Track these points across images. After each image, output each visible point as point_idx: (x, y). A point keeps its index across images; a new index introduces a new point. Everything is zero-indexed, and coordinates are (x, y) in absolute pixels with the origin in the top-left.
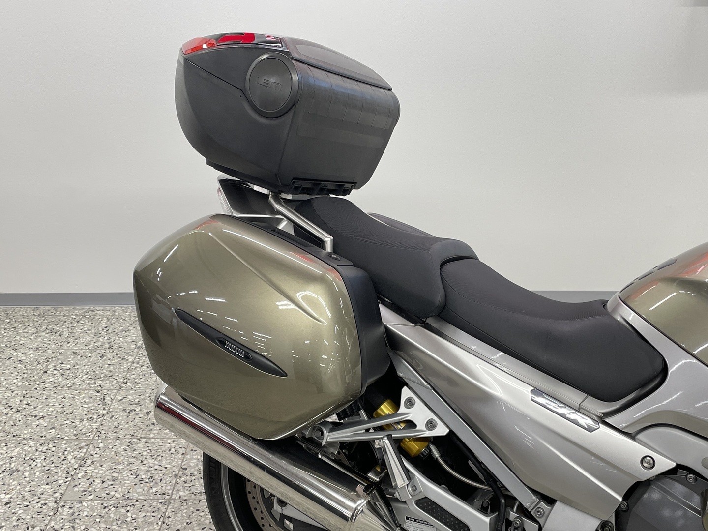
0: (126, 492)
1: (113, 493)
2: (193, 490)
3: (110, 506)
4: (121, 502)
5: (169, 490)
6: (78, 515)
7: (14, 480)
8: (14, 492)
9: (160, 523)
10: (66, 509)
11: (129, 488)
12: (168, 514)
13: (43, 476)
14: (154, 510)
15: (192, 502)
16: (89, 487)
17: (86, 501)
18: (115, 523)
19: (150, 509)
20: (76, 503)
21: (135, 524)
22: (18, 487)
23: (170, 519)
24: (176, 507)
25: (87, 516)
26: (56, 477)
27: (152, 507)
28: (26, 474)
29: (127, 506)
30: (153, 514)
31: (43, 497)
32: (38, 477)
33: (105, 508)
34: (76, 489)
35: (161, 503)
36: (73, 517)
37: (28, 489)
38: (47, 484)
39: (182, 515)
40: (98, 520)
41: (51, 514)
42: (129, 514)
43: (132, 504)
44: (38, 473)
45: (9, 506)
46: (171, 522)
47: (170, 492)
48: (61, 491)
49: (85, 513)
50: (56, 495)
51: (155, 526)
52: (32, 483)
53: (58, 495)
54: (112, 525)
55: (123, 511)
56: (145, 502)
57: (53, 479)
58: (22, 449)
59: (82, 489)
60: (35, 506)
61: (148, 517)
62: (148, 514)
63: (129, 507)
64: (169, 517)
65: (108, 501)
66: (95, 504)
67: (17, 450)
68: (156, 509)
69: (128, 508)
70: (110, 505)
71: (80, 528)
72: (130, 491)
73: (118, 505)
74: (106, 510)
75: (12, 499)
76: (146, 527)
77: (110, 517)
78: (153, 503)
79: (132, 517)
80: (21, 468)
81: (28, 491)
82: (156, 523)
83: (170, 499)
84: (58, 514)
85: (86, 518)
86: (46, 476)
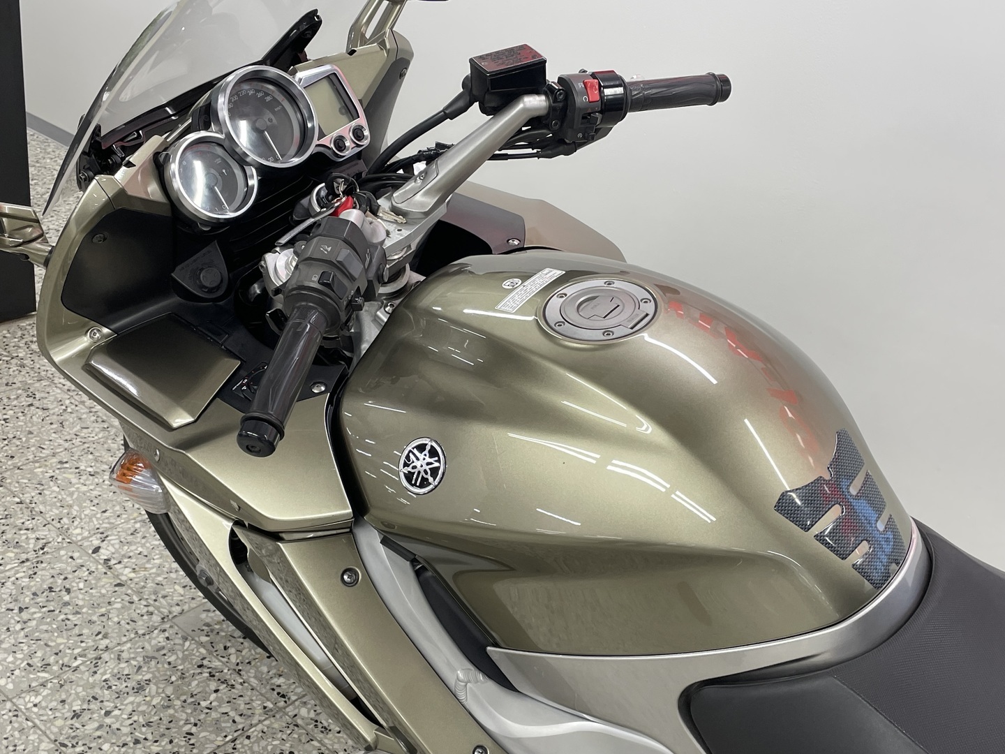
0: (247, 661)
1: (232, 651)
2: (323, 717)
3: (208, 668)
4: (226, 671)
5: (296, 694)
6: (165, 655)
8: (142, 573)
9: (228, 739)
10: (162, 637)
11: (257, 656)
12: (253, 732)
14: (245, 712)
15: (300, 735)
16: (218, 623)
17: (193, 642)
18: (183, 698)
19: (242, 707)
20: (180, 636)
21: (202, 717)
22: (153, 570)
23: (247, 742)
24: (273, 728)
25: (169, 663)
27: (248, 706)
29: (225, 682)
30: (238, 719)
31: (160, 602)
33: (200, 666)
34: (204, 616)
35: (265, 708)
36: (156, 655)
37: (159, 578)
39: (267, 745)
40: (173, 678)
41: (141, 632)
42: (213, 696)
43: (234, 683)
45: (117, 589)
47: (293, 698)
49: (172, 659)
50: (174, 609)
51: (219, 738)
54: (178, 698)
55: (213, 685)
56: (249, 693)
59: (208, 620)
60: (139, 609)
61: (227, 718)
62: (232, 714)
63: (225, 685)
64: (248, 737)
65: (214, 659)
66: (198, 651)
68: (250, 712)
69: (222, 687)
70: (210, 666)
71: (143, 676)
72: (253, 663)
73: (217, 674)
74: (199, 670)
75: (129, 582)
76: (208, 731)
77: (189, 685)
78: (257, 700)
79: (211, 703)
81: (157, 582)
82: (225, 734)
83: (280, 709)
84: (147, 637)
85: (166, 666)
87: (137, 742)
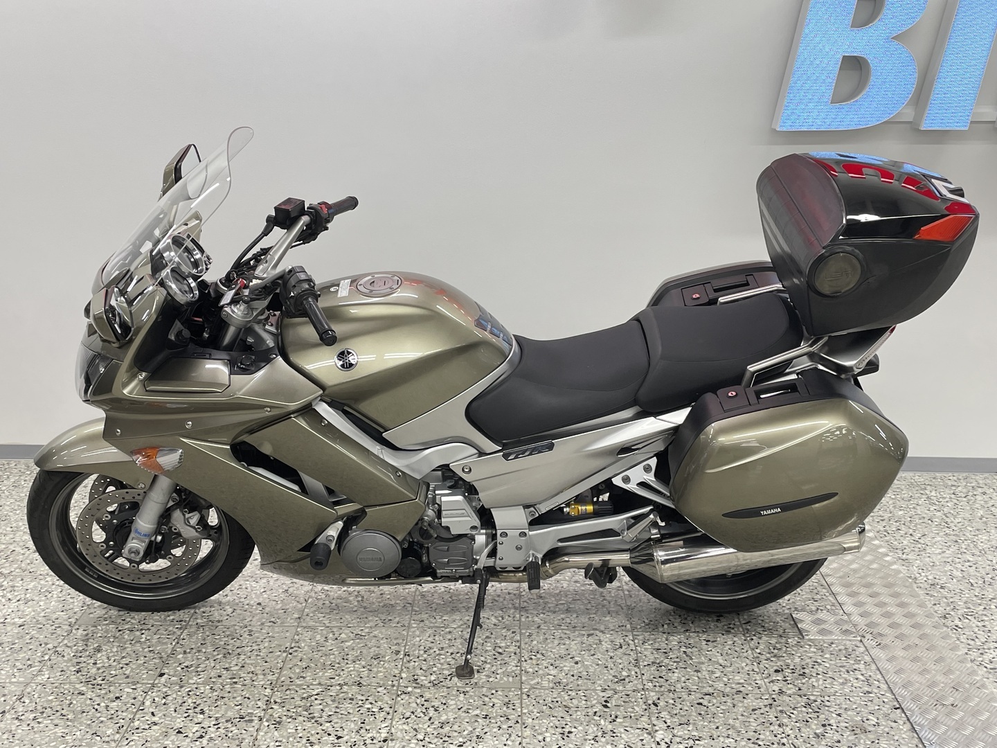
0: (143, 619)
1: (128, 619)
2: (211, 618)
4: (136, 626)
6: (93, 636)
7: (29, 608)
8: (28, 617)
9: (174, 644)
10: (80, 631)
12: (183, 637)
13: (58, 605)
14: (169, 633)
15: (209, 628)
16: (104, 615)
17: (101, 626)
18: (129, 643)
19: (165, 633)
20: (90, 627)
21: (148, 644)
22: (33, 613)
24: (192, 632)
26: (71, 606)
27: (167, 631)
28: (42, 603)
29: (142, 630)
30: (168, 637)
31: (57, 622)
32: (53, 606)
33: (120, 631)
34: (91, 616)
35: (177, 628)
36: (87, 637)
37: (42, 614)
38: (63, 611)
39: (197, 637)
40: (112, 640)
41: (65, 634)
42: (143, 636)
43: (147, 628)
44: (53, 603)
45: (22, 627)
46: (185, 642)
47: (188, 619)
48: (76, 617)
49: (99, 635)
50: (70, 620)
52: (47, 610)
53: (73, 620)
54: (125, 644)
55: (138, 633)
56: (161, 627)
57: (68, 607)
58: (39, 583)
59: (97, 616)
60: (49, 628)
61: (162, 639)
62: (163, 637)
64: (184, 639)
65: (123, 626)
66: (109, 627)
67: (33, 584)
68: (172, 632)
69: (143, 631)
70: (125, 628)
73: (133, 629)
74: (121, 632)
75: (25, 623)
77: (124, 638)
79: (146, 638)
80: (36, 598)
81: (42, 616)
83: (186, 625)
84: (72, 634)
85: (100, 638)
86: (61, 605)
87: (127, 664)
